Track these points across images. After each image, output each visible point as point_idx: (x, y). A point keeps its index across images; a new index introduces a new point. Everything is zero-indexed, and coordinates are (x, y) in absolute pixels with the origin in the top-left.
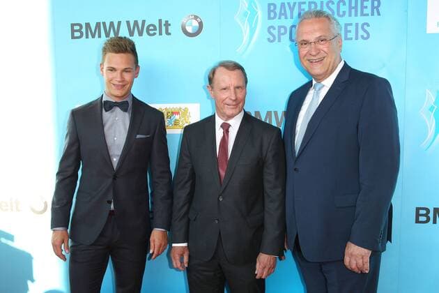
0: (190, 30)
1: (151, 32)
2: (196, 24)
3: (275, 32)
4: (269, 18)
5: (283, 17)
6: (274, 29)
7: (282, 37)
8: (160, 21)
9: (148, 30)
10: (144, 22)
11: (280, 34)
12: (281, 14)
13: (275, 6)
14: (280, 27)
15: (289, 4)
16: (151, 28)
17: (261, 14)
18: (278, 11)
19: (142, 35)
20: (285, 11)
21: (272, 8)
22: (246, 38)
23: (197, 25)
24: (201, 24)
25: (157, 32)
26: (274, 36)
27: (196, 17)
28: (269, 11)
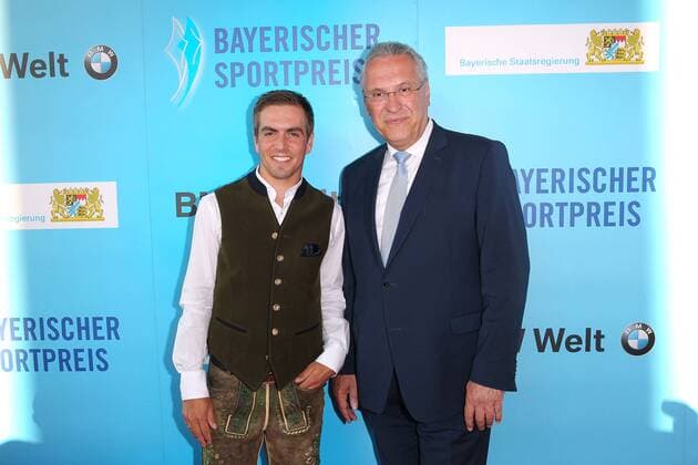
0: (97, 68)
1: (38, 72)
2: (106, 59)
3: (227, 72)
4: (218, 51)
5: (237, 49)
6: (225, 67)
7: (237, 79)
8: (51, 54)
9: (33, 69)
10: (26, 56)
11: (234, 76)
12: (234, 46)
13: (225, 32)
14: (233, 65)
15: (246, 30)
16: (38, 65)
17: (205, 44)
18: (229, 39)
19: (23, 77)
20: (240, 40)
21: (221, 35)
22: (183, 82)
23: (109, 60)
24: (114, 60)
25: (48, 71)
26: (225, 78)
27: (106, 50)
28: (217, 40)
